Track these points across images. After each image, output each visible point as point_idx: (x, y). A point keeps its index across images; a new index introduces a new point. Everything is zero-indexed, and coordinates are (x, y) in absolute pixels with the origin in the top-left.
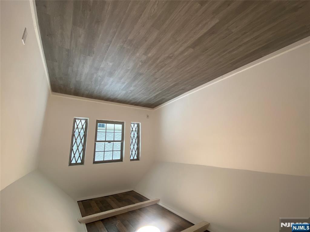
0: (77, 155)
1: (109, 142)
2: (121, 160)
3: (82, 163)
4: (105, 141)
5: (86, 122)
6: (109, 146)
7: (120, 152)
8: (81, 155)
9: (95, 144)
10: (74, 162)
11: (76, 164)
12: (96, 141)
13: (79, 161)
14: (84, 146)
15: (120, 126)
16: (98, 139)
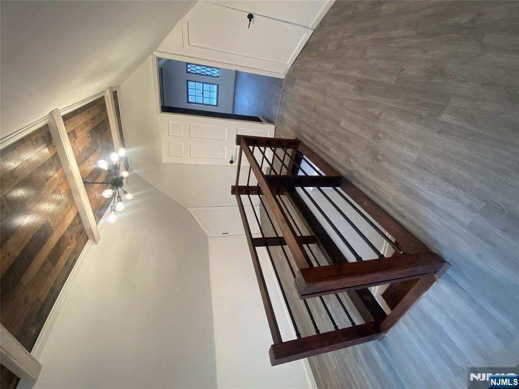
0: (193, 69)
1: (203, 94)
2: (188, 102)
3: (188, 72)
4: (203, 90)
5: (217, 77)
6: (199, 93)
7: (194, 102)
8: (193, 72)
9: (201, 82)
10: (189, 66)
11: (187, 68)
12: (203, 83)
13: (189, 70)
14: (200, 74)
15: (215, 103)
16: (204, 84)
